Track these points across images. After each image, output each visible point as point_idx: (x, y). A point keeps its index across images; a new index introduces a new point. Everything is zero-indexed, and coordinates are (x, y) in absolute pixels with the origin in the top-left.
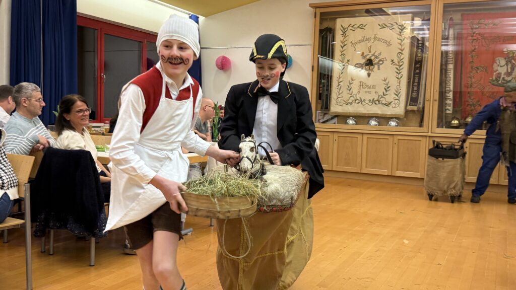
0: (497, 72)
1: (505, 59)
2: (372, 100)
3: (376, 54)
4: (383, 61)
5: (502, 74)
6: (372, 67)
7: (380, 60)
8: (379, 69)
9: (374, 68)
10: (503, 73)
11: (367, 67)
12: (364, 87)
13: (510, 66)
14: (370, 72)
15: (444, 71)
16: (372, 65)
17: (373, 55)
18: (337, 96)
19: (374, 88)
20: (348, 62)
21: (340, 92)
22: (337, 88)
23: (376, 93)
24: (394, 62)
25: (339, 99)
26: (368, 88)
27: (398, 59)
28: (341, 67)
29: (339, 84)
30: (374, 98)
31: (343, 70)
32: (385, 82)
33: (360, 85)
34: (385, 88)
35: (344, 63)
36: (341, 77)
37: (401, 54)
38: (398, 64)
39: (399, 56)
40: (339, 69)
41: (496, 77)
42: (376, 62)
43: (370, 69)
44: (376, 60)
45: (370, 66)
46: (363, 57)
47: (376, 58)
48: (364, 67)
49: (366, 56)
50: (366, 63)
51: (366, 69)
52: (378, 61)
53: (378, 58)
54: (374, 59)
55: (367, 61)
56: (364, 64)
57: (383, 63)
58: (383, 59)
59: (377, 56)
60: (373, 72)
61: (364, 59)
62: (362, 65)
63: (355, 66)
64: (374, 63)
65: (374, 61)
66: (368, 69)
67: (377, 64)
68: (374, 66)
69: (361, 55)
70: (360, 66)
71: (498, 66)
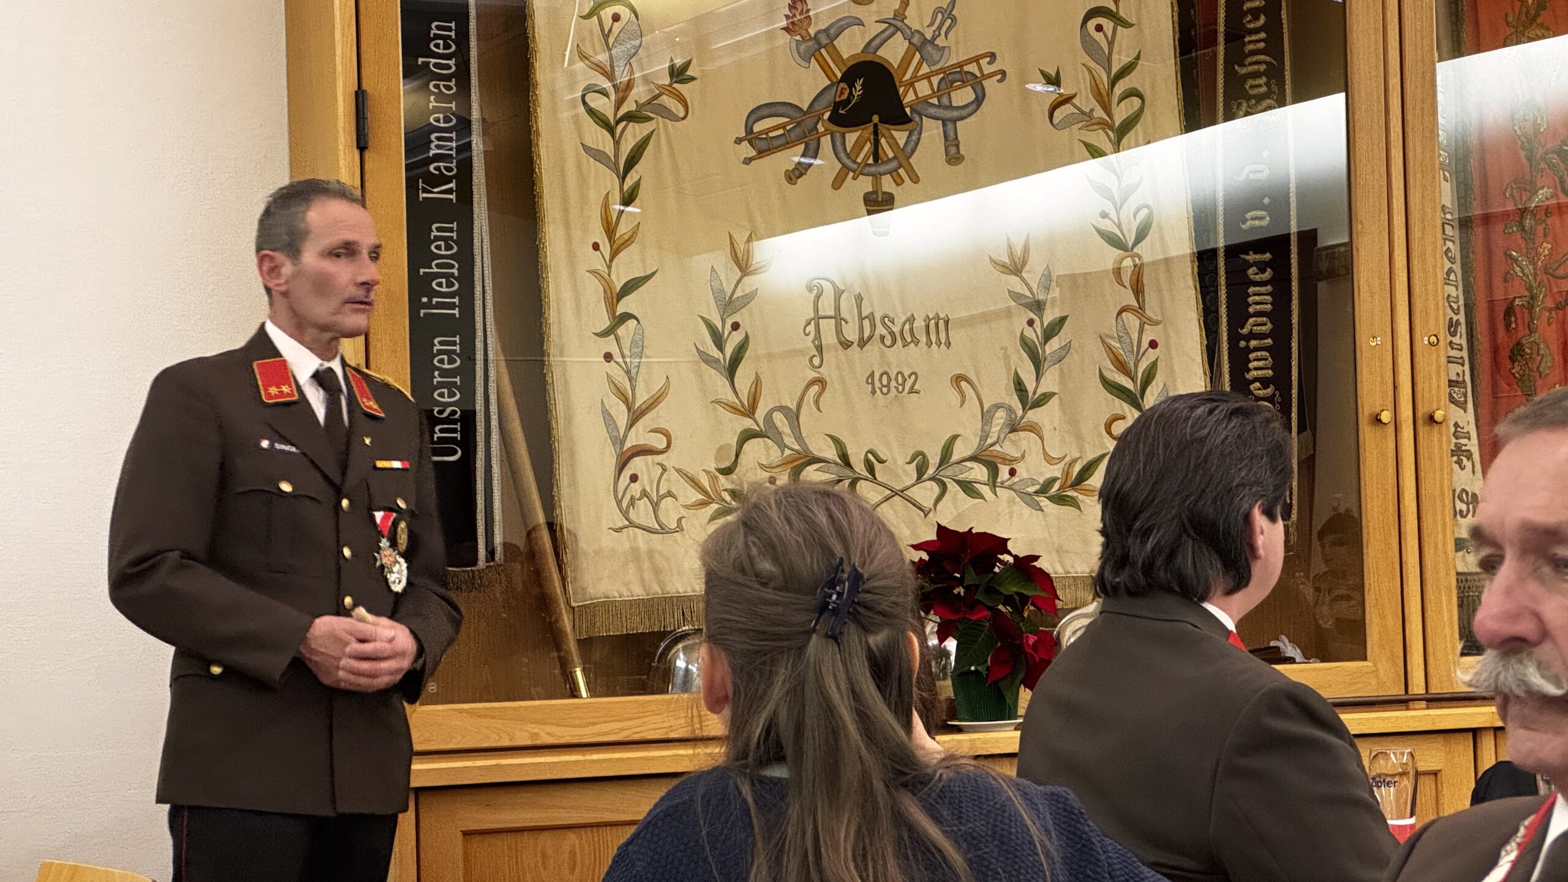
2: (934, 460)
3: (917, 19)
6: (901, 136)
7: (956, 76)
8: (953, 154)
9: (913, 145)
11: (852, 137)
12: (851, 334)
14: (888, 185)
17: (895, 24)
18: (618, 441)
19: (943, 339)
20: (676, 85)
21: (642, 398)
22: (608, 357)
23: (963, 384)
24: (1067, 100)
25: (638, 464)
26: (888, 342)
27: (1092, 64)
28: (611, 130)
29: (621, 309)
30: (955, 438)
31: (633, 161)
32: (1023, 280)
33: (818, 318)
34: (1029, 333)
35: (640, 93)
36: (626, 237)
37: (1108, 25)
38: (1099, 113)
39: (1098, 36)
40: (597, 155)
42: (923, 88)
43: (876, 158)
44: (920, 73)
45: (876, 126)
46: (803, 47)
47: (918, 56)
48: (826, 141)
49: (831, 34)
50: (837, 105)
51: (848, 156)
52: (943, 86)
53: (936, 57)
54: (906, 61)
55: (842, 80)
56: (817, 107)
57: (979, 101)
58: (972, 68)
59: (929, 37)
60: (915, 179)
61: (813, 59)
62: (809, 123)
63: (749, 130)
64: (910, 97)
65: (911, 84)
66: (859, 160)
67: (932, 111)
68: (909, 126)
69: (786, 29)
70: (783, 126)
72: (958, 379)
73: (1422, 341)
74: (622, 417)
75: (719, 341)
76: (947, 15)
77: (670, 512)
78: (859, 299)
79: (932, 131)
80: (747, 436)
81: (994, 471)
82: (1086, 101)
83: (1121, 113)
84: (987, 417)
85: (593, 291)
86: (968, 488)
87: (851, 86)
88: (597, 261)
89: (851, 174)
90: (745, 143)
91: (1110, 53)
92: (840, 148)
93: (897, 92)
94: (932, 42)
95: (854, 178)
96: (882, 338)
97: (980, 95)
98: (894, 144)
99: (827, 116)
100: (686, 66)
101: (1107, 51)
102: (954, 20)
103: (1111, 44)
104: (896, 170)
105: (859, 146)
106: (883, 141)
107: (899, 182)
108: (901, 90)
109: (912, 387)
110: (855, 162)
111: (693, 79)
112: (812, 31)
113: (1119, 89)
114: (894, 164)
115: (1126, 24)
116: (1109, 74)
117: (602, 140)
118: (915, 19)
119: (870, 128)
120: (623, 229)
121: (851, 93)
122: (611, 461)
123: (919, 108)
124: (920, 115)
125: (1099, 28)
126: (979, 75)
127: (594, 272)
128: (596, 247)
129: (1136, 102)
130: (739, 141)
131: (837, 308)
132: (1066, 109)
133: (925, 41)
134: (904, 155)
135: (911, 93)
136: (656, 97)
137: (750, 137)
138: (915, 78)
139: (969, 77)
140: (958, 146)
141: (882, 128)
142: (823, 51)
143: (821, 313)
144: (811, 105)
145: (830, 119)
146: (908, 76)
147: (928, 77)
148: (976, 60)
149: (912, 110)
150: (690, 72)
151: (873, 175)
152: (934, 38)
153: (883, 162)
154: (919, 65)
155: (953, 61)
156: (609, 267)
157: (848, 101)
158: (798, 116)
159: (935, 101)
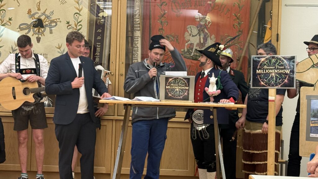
0: (189, 42)
1: (198, 27)
4: (56, 23)
5: (195, 46)
6: (43, 29)
7: (53, 21)
8: (51, 32)
9: (44, 31)
10: (195, 44)
11: (35, 29)
13: (202, 36)
14: (40, 36)
15: (130, 38)
16: (42, 26)
17: (44, 14)
19: (46, 57)
20: (10, 21)
24: (70, 25)
27: (75, 21)
31: (2, 31)
32: (60, 50)
37: (78, 15)
39: (76, 17)
41: (188, 48)
43: (39, 32)
46: (30, 16)
47: (47, 18)
48: (32, 29)
49: (34, 14)
50: (34, 24)
52: (50, 23)
54: (45, 19)
55: (35, 21)
56: (31, 25)
57: (56, 25)
58: (56, 20)
59: (49, 15)
60: (44, 35)
61: (31, 18)
63: (19, 27)
64: (45, 24)
65: (45, 22)
66: (36, 32)
67: (48, 26)
69: (27, 13)
70: (26, 27)
71: (190, 36)
73: (121, 63)
79: (48, 29)
82: (73, 26)
83: (78, 28)
90: (19, 29)
91: (78, 19)
94: (49, 16)
95: (35, 35)
98: (41, 30)
100: (11, 18)
102: (53, 13)
105: (36, 30)
106: (40, 30)
107: (42, 36)
108: (43, 23)
112: (31, 14)
113: (79, 24)
114: (41, 33)
115: (81, 15)
116: (77, 22)
118: (47, 13)
119: (38, 28)
121: (36, 23)
124: (46, 27)
129: (81, 26)
130: (17, 28)
132: (70, 27)
133: (48, 16)
134: (43, 32)
136: (6, 22)
138: (46, 21)
141: (40, 28)
142: (33, 17)
145: (33, 26)
147: (48, 21)
148: (56, 19)
149: (45, 26)
152: (50, 16)
154: (47, 20)
155: (52, 19)
158: (28, 25)
159: (49, 25)
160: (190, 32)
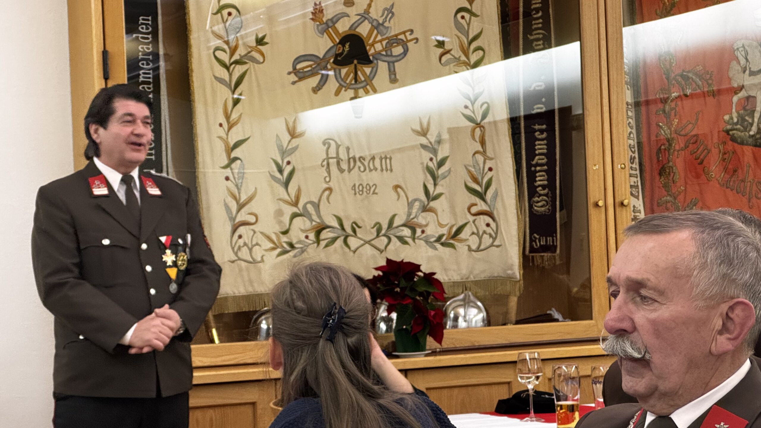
2: (385, 226)
3: (375, 13)
6: (368, 70)
7: (394, 41)
8: (393, 78)
9: (374, 74)
11: (344, 71)
12: (344, 166)
14: (361, 93)
16: (365, 59)
17: (365, 16)
18: (232, 219)
19: (389, 168)
20: (259, 47)
21: (243, 198)
22: (227, 179)
23: (399, 190)
24: (448, 52)
25: (242, 230)
26: (362, 169)
27: (460, 35)
28: (227, 68)
29: (233, 155)
30: (394, 216)
31: (238, 83)
32: (428, 139)
33: (328, 158)
34: (431, 164)
35: (241, 51)
36: (235, 120)
37: (467, 16)
38: (463, 58)
39: (463, 21)
40: (221, 81)
41: (742, 112)
42: (378, 47)
43: (356, 81)
44: (377, 39)
45: (355, 65)
46: (320, 28)
47: (375, 32)
48: (332, 73)
49: (334, 20)
50: (337, 56)
51: (342, 80)
52: (388, 45)
53: (385, 32)
54: (370, 34)
55: (339, 43)
56: (327, 57)
57: (405, 52)
58: (402, 37)
59: (381, 22)
60: (375, 90)
61: (325, 34)
62: (323, 64)
63: (294, 68)
64: (371, 52)
65: (372, 45)
66: (348, 82)
67: (383, 58)
68: (372, 65)
69: (312, 19)
70: (310, 66)
71: (744, 72)
72: (396, 187)
73: (618, 167)
74: (234, 207)
75: (281, 171)
76: (390, 11)
77: (258, 253)
78: (348, 149)
79: (383, 67)
80: (295, 216)
81: (414, 231)
82: (457, 52)
83: (474, 58)
84: (410, 205)
85: (220, 147)
86: (401, 239)
87: (344, 46)
88: (221, 132)
89: (344, 89)
90: (293, 75)
91: (468, 29)
92: (338, 76)
93: (365, 48)
94: (382, 24)
95: (345, 91)
96: (359, 168)
97: (406, 49)
98: (364, 74)
99: (332, 60)
100: (264, 37)
101: (466, 28)
102: (393, 14)
103: (469, 25)
104: (365, 86)
105: (347, 75)
106: (359, 73)
107: (367, 92)
108: (368, 48)
109: (374, 190)
110: (345, 82)
111: (267, 43)
112: (325, 20)
113: (473, 47)
114: (364, 84)
115: (476, 16)
116: (468, 39)
117: (223, 73)
118: (374, 14)
119: (353, 66)
120: (234, 116)
121: (343, 50)
122: (229, 228)
123: (377, 57)
124: (377, 60)
125: (463, 17)
126: (405, 40)
127: (220, 138)
128: (221, 125)
129: (481, 53)
130: (289, 73)
131: (338, 153)
132: (448, 56)
133: (379, 24)
134: (369, 80)
135: (372, 48)
136: (249, 52)
137: (295, 71)
138: (375, 42)
139: (401, 41)
140: (395, 75)
141: (359, 66)
142: (330, 29)
143: (330, 156)
144: (324, 56)
145: (334, 62)
146: (371, 41)
147: (381, 41)
148: (404, 33)
149: (373, 57)
150: (265, 40)
151: (354, 89)
152: (384, 22)
153: (360, 83)
154: (376, 36)
155: (393, 33)
156: (227, 135)
157: (341, 54)
158: (318, 61)
159: (384, 53)
160: (743, 61)
